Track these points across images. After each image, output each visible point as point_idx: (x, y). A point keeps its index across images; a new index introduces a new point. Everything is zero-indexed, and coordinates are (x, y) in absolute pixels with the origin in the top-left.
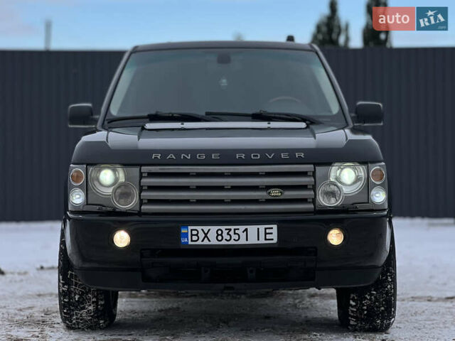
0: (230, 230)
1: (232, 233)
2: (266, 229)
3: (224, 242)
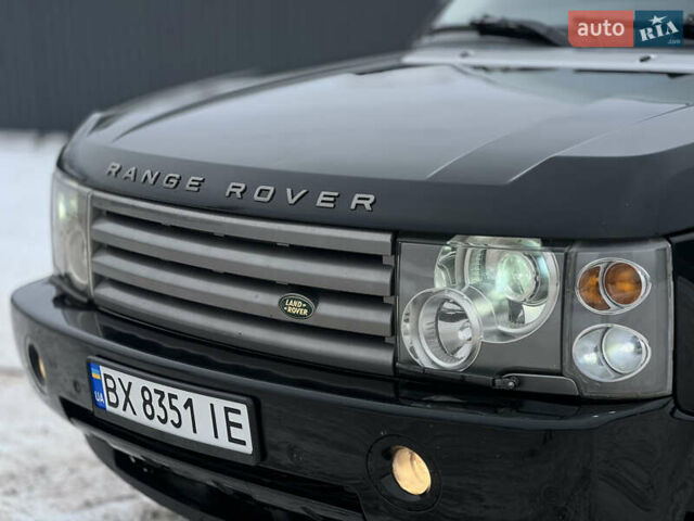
0: (162, 394)
1: (166, 402)
2: (227, 410)
3: (155, 424)
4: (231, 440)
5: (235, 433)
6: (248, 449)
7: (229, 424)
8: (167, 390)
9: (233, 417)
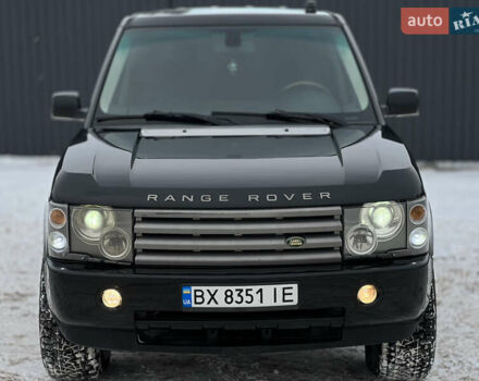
0: (242, 291)
1: (243, 294)
2: (284, 289)
3: (234, 305)
4: (284, 301)
5: (287, 298)
6: (295, 302)
7: (284, 294)
8: (244, 288)
9: (286, 291)
